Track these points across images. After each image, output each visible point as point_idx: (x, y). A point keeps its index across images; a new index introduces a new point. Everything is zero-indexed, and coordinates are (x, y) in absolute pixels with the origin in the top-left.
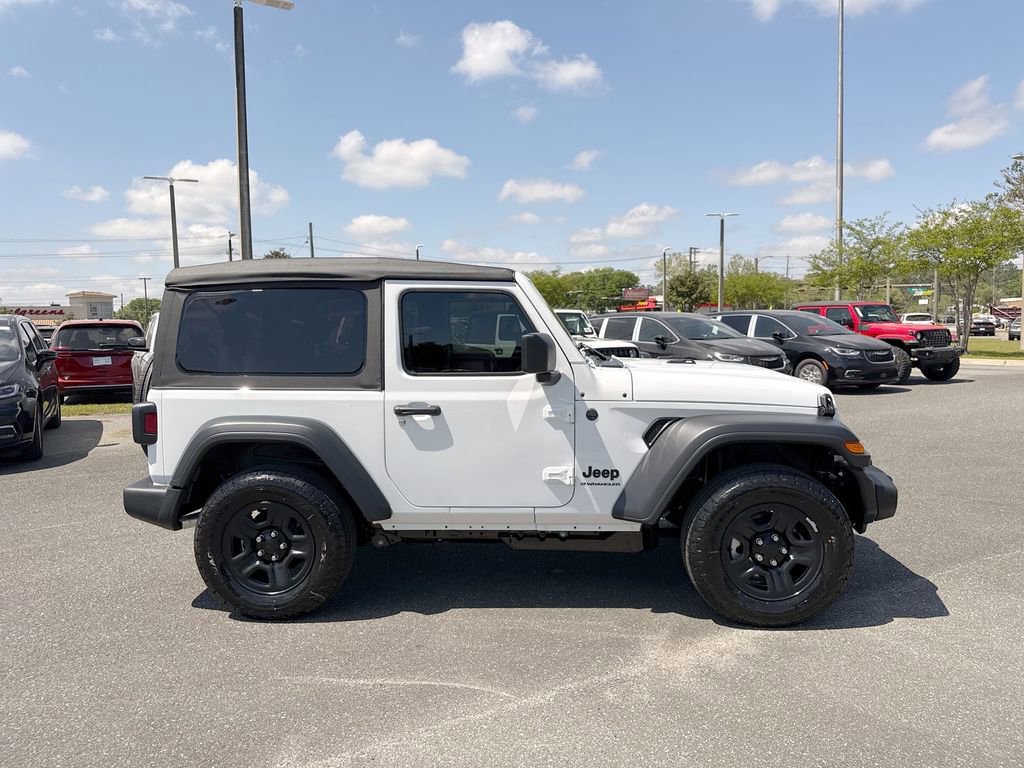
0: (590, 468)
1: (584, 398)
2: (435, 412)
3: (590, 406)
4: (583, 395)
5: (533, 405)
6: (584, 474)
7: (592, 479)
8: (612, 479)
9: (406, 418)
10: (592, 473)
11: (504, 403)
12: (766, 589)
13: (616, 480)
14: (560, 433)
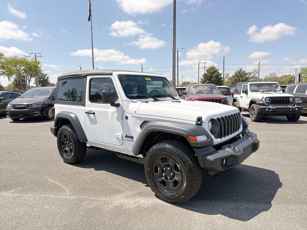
0: (126, 135)
1: (125, 112)
2: (94, 114)
3: (127, 115)
4: (125, 111)
5: (113, 113)
6: (125, 136)
7: (127, 138)
8: (132, 139)
9: (89, 114)
10: (127, 136)
11: (107, 112)
12: (166, 187)
13: (133, 140)
14: (119, 122)
